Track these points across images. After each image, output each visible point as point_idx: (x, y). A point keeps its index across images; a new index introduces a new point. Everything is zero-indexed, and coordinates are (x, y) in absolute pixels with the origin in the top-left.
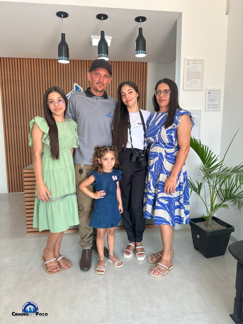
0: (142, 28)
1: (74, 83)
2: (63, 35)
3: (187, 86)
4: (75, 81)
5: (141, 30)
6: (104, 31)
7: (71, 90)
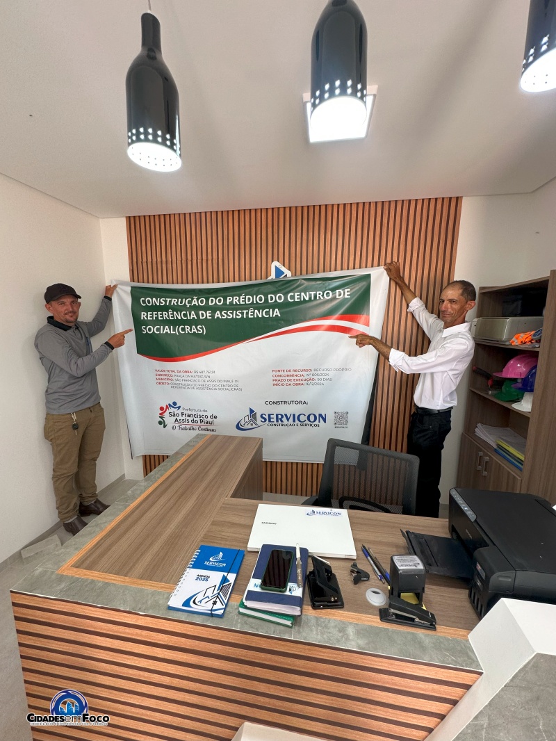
1: (272, 261)
2: (150, 25)
4: (275, 256)
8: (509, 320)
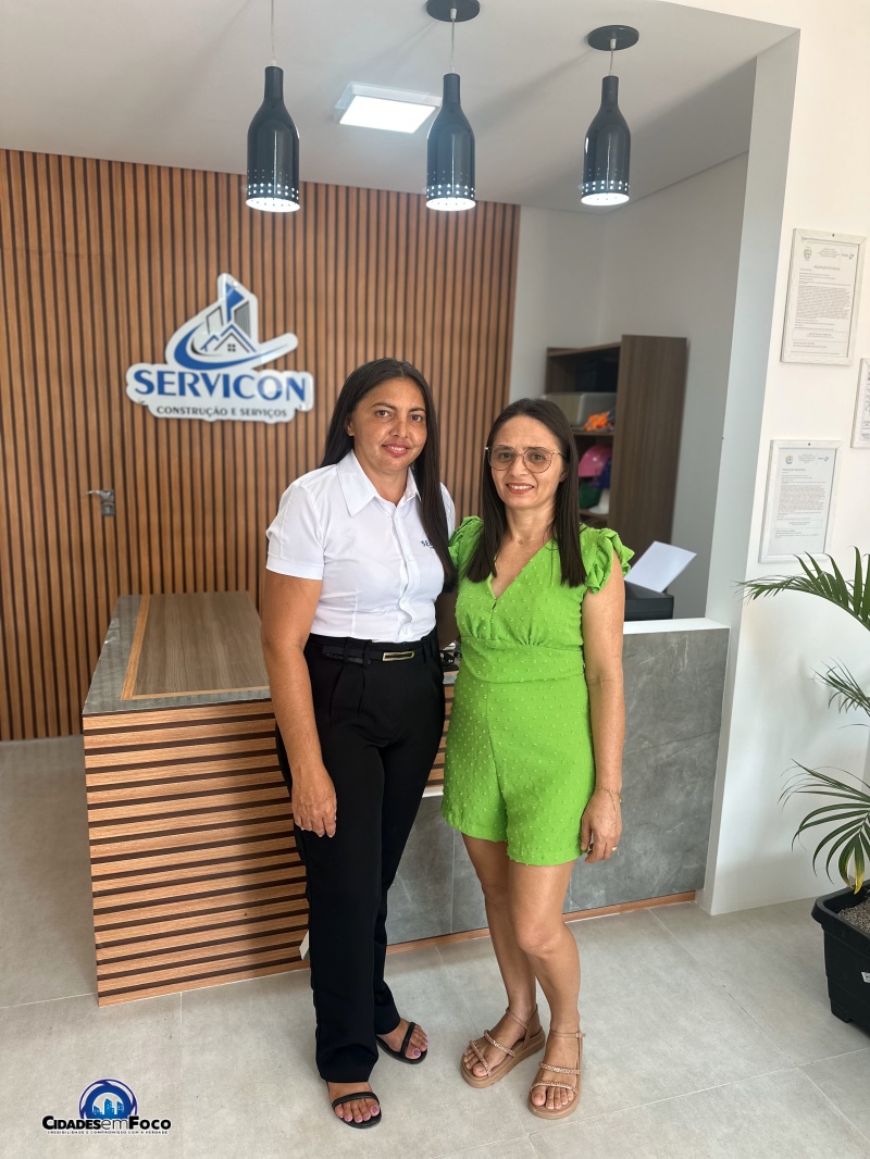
0: (617, 79)
1: (219, 274)
2: (273, 77)
3: (796, 344)
4: (224, 263)
5: (610, 85)
6: (458, 77)
7: (208, 304)
8: (583, 397)
